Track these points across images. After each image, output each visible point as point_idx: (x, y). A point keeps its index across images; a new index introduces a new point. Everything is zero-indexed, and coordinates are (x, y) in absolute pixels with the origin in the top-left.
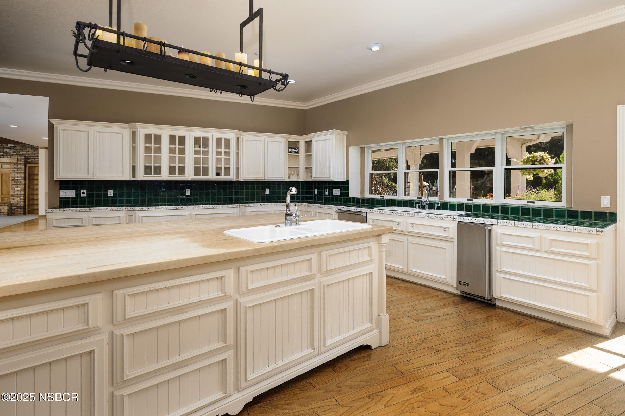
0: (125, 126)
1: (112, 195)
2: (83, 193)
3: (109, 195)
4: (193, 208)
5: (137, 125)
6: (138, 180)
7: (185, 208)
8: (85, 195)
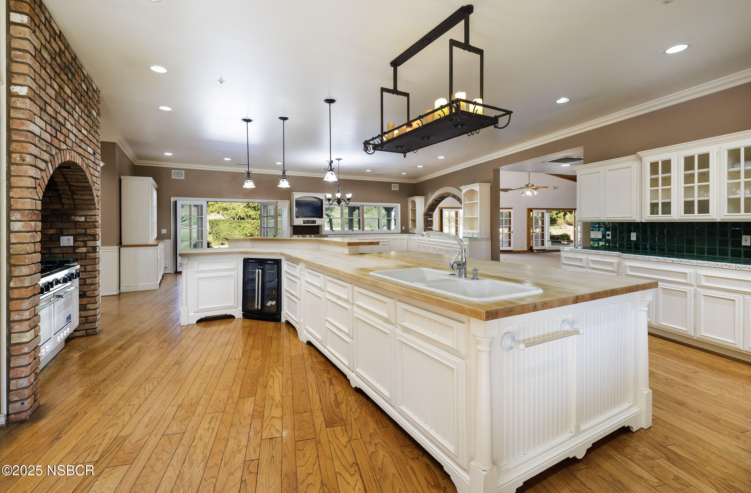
0: (630, 158)
1: (635, 239)
2: (608, 235)
3: (632, 239)
4: (699, 265)
5: (640, 154)
6: (643, 222)
7: (687, 263)
8: (610, 237)
